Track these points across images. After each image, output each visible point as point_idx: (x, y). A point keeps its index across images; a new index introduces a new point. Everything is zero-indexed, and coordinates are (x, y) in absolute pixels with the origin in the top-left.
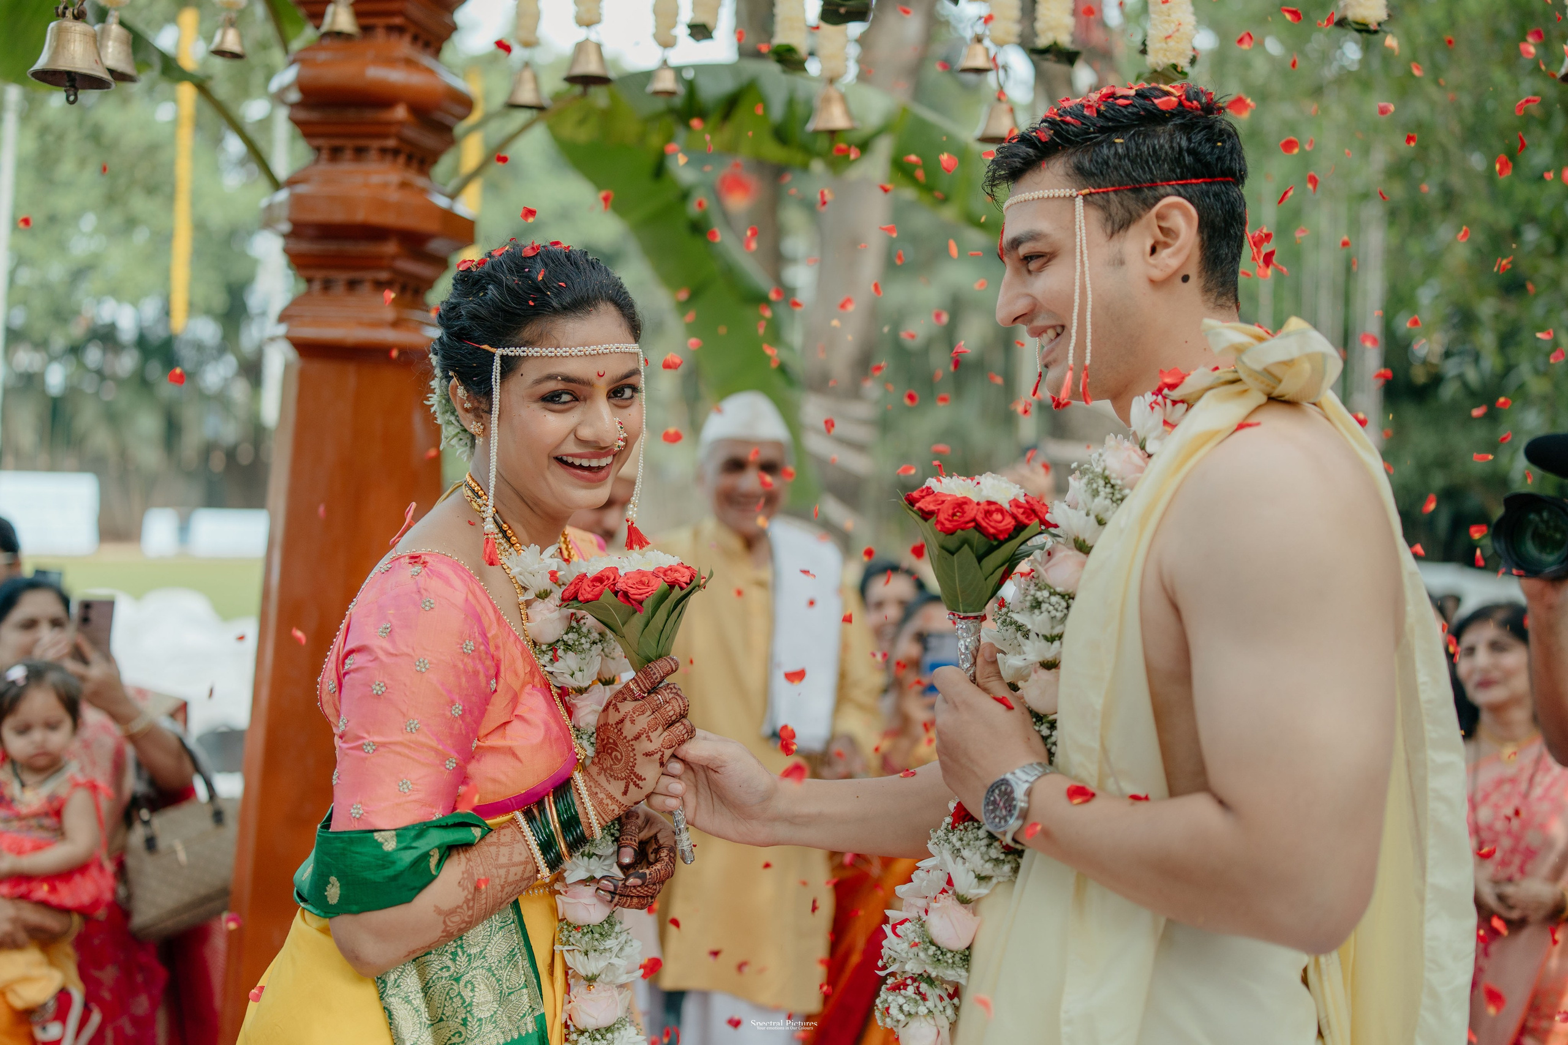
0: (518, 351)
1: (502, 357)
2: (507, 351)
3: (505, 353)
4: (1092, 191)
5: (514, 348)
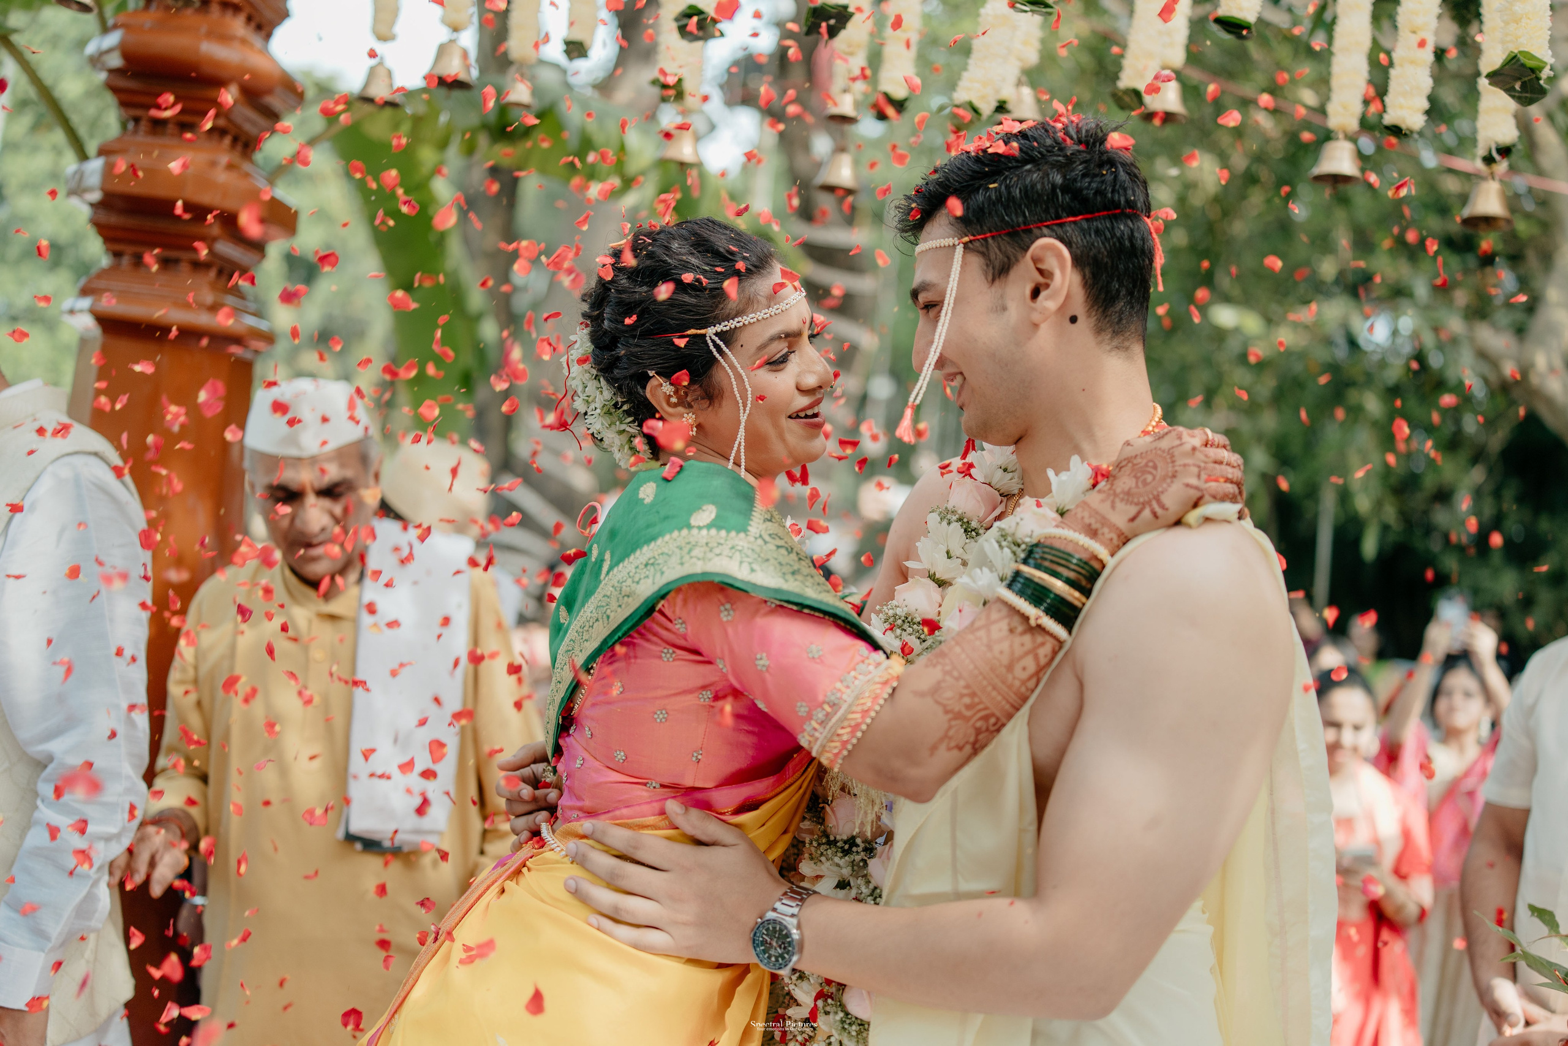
1: (716, 333)
4: (972, 238)
5: (726, 322)
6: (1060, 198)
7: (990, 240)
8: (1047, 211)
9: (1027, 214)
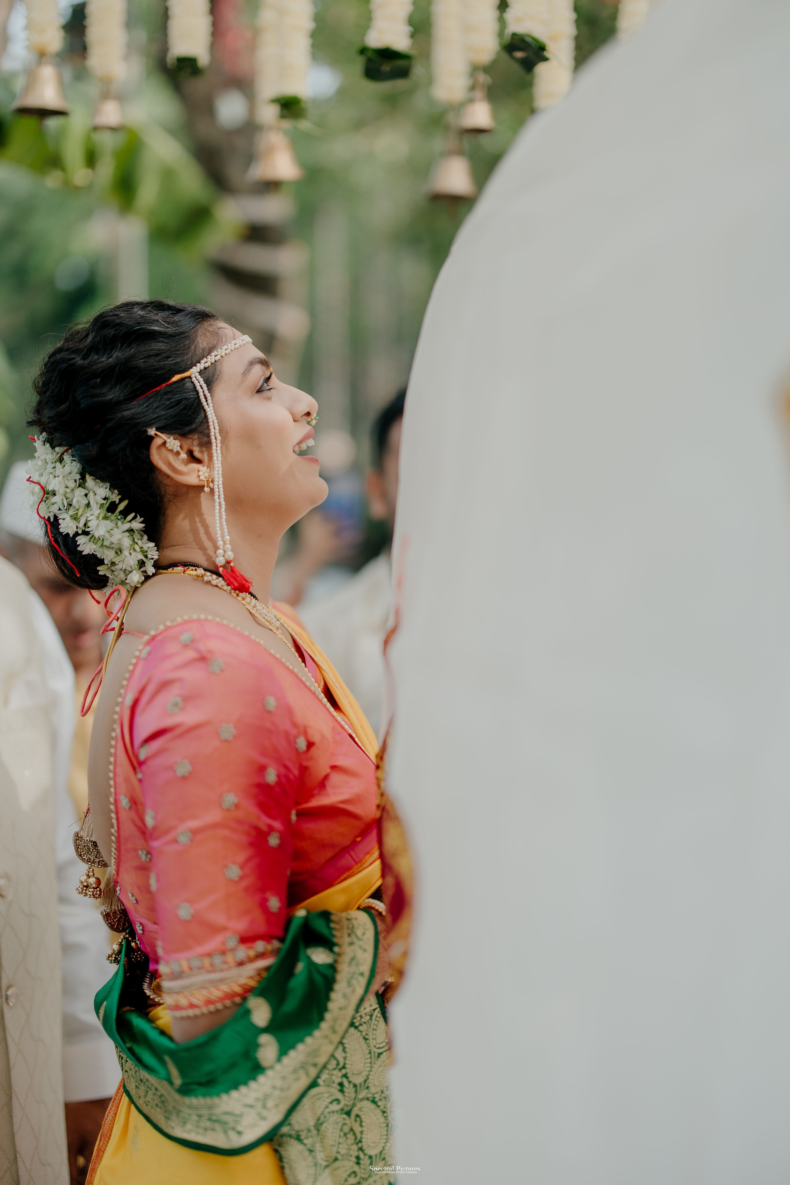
0: (212, 359)
2: (201, 366)
5: (205, 359)
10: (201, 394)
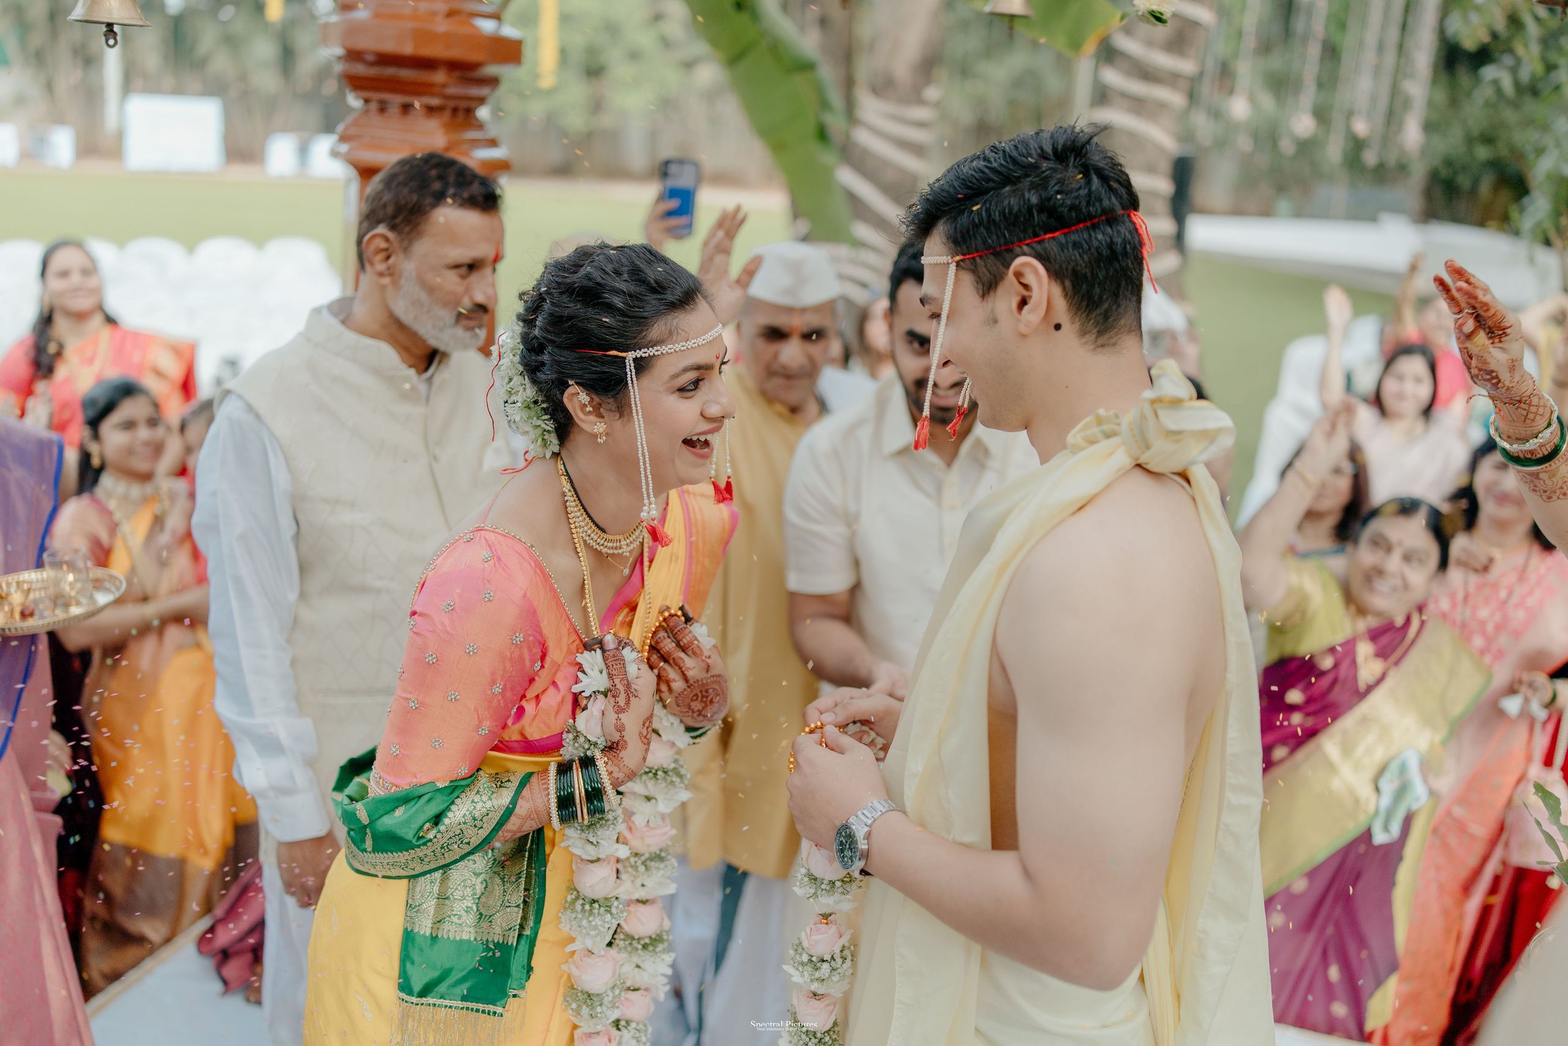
0: (652, 351)
1: (635, 360)
2: (639, 354)
3: (639, 356)
4: (962, 257)
5: (646, 349)
6: (1036, 218)
7: (978, 259)
8: (1025, 231)
9: (1007, 235)
10: (629, 376)
